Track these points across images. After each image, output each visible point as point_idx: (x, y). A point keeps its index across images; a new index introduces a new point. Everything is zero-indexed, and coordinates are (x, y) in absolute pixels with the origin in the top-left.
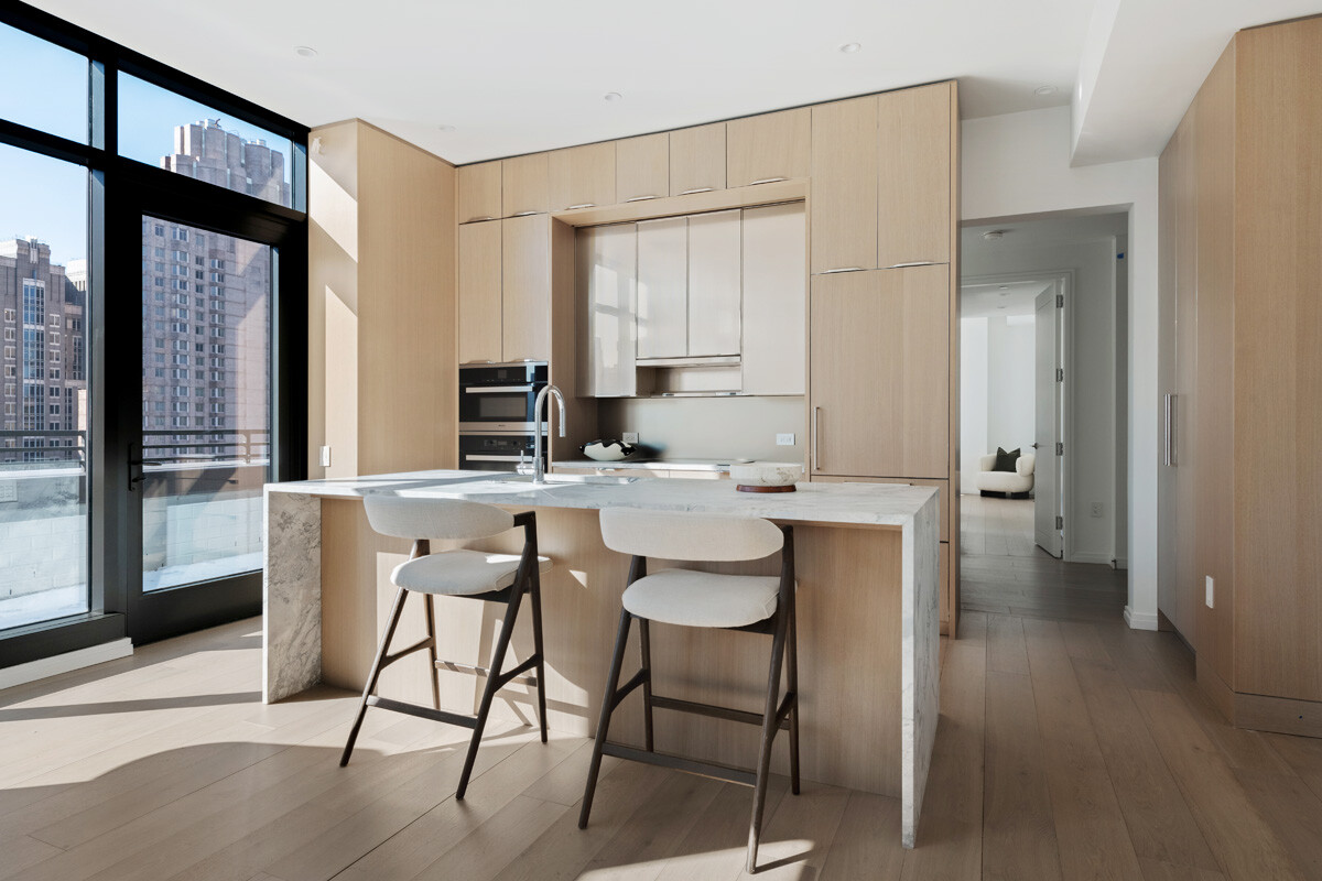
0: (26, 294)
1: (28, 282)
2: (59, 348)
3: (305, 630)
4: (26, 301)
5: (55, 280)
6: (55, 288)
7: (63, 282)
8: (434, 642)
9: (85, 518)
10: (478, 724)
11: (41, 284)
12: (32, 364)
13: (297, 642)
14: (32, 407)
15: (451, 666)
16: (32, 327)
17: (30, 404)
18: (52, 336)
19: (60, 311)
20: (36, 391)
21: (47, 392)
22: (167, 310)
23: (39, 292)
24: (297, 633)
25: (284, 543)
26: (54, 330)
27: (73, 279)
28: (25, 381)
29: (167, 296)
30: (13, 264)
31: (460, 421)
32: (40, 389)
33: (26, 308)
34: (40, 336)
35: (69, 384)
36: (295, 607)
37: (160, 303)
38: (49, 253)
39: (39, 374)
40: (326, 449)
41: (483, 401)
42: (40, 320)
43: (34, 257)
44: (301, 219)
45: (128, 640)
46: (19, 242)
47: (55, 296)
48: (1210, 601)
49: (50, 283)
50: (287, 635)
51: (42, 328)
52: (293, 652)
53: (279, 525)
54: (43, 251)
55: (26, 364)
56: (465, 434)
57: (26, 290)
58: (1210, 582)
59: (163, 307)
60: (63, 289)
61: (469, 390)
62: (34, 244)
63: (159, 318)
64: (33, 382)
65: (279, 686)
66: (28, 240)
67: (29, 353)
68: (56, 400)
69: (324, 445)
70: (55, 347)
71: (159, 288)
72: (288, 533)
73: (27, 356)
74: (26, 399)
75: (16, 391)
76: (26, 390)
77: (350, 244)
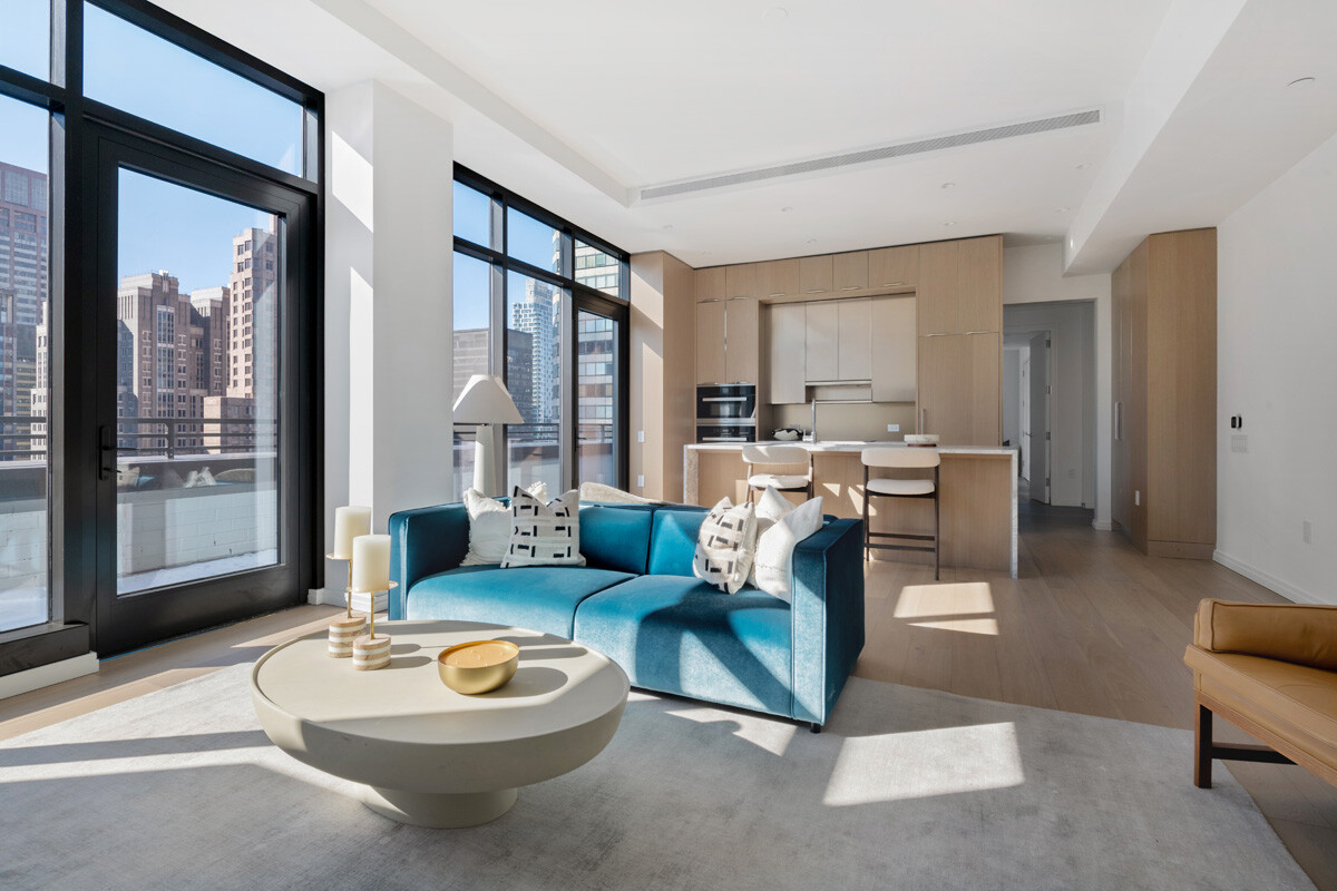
0: (160, 319)
1: (161, 309)
2: (186, 362)
4: (160, 324)
5: (183, 306)
6: (183, 313)
7: (188, 308)
11: (171, 310)
12: (164, 376)
14: (164, 412)
16: (164, 345)
17: (162, 409)
18: (180, 353)
19: (185, 332)
20: (168, 399)
21: (176, 399)
23: (170, 317)
26: (182, 348)
27: (196, 306)
28: (159, 390)
30: (149, 294)
32: (171, 397)
33: (160, 330)
34: (171, 352)
35: (195, 392)
38: (177, 284)
39: (170, 384)
41: (713, 406)
42: (171, 340)
43: (165, 288)
44: (626, 304)
46: (154, 276)
47: (183, 320)
48: (1137, 503)
49: (178, 309)
51: (172, 346)
54: (173, 283)
55: (160, 375)
57: (160, 315)
58: (1137, 493)
60: (188, 314)
61: (704, 400)
62: (166, 277)
64: (165, 391)
66: (161, 273)
67: (161, 367)
68: (183, 406)
70: (182, 362)
73: (160, 369)
74: (160, 406)
75: (151, 399)
76: (159, 399)
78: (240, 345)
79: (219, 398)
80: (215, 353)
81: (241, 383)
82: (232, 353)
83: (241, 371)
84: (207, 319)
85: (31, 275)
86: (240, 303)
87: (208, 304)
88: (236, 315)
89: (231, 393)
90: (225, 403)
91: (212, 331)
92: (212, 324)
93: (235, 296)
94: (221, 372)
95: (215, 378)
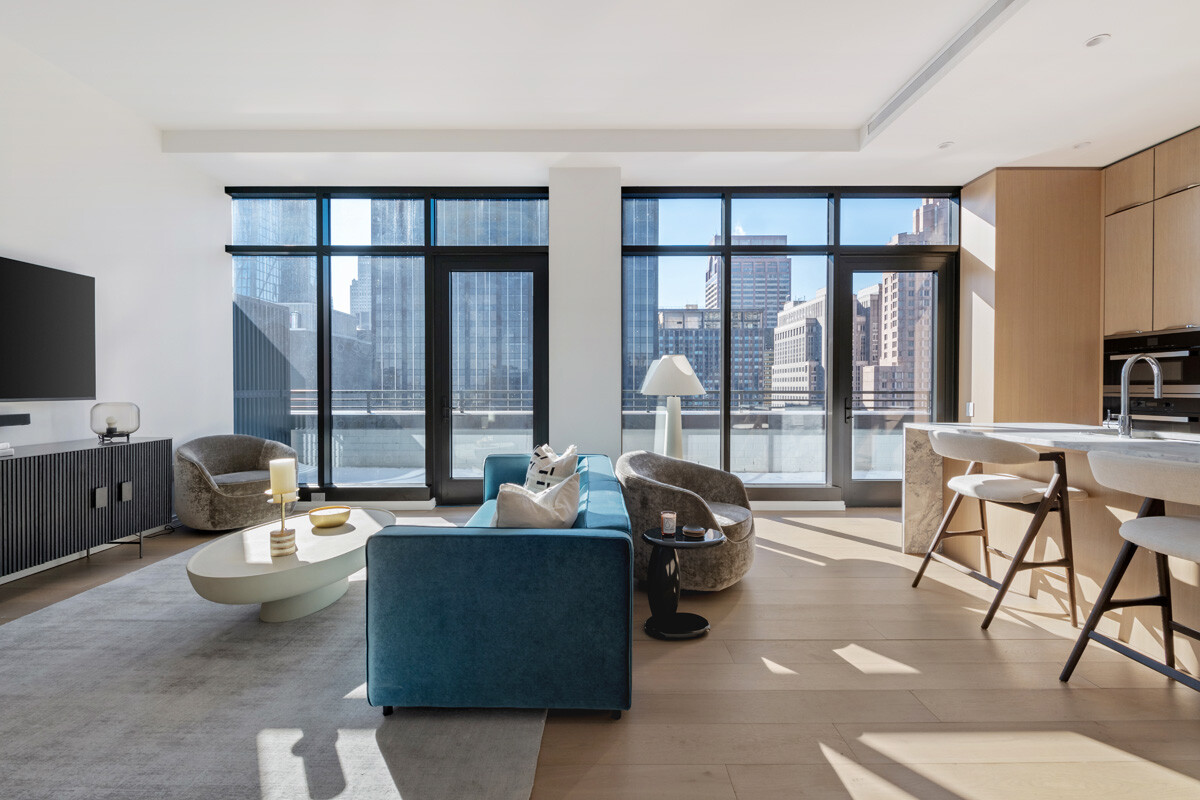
3: (930, 516)
8: (986, 533)
9: (825, 437)
10: (1003, 589)
13: (925, 522)
15: (999, 553)
22: (916, 312)
24: (924, 517)
25: (916, 460)
29: (916, 302)
31: (1105, 384)
36: (924, 501)
37: (911, 308)
40: (971, 404)
44: (955, 250)
45: (843, 502)
50: (918, 516)
52: (922, 528)
53: (912, 448)
56: (1107, 395)
59: (914, 310)
61: (1113, 358)
63: (911, 317)
65: (912, 545)
69: (970, 401)
71: (912, 298)
72: (918, 454)
77: (990, 261)
78: (889, 326)
79: (873, 367)
80: (873, 333)
81: (890, 355)
82: (884, 332)
83: (890, 346)
84: (868, 309)
85: (774, 298)
86: (890, 293)
87: (869, 298)
88: (887, 304)
89: (884, 362)
90: (877, 370)
91: (871, 318)
92: (871, 313)
93: (886, 289)
94: (877, 348)
95: (873, 352)
